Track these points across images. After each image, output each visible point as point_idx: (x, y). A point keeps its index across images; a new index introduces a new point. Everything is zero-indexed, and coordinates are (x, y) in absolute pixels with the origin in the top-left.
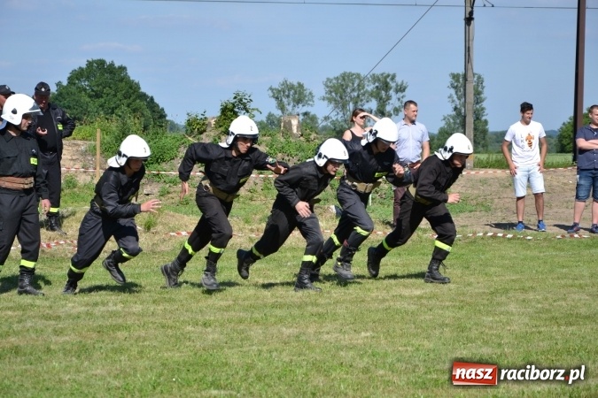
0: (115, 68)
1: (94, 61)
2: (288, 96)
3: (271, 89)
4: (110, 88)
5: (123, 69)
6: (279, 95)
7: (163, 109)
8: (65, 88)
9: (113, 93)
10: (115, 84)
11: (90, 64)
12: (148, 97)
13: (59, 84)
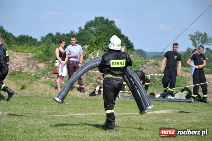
0: (109, 22)
1: (98, 18)
2: (199, 39)
3: (190, 35)
4: (106, 32)
5: (113, 22)
6: (193, 38)
7: (132, 44)
8: (83, 30)
9: (107, 34)
10: (108, 30)
11: (96, 19)
12: (125, 37)
13: (80, 28)
